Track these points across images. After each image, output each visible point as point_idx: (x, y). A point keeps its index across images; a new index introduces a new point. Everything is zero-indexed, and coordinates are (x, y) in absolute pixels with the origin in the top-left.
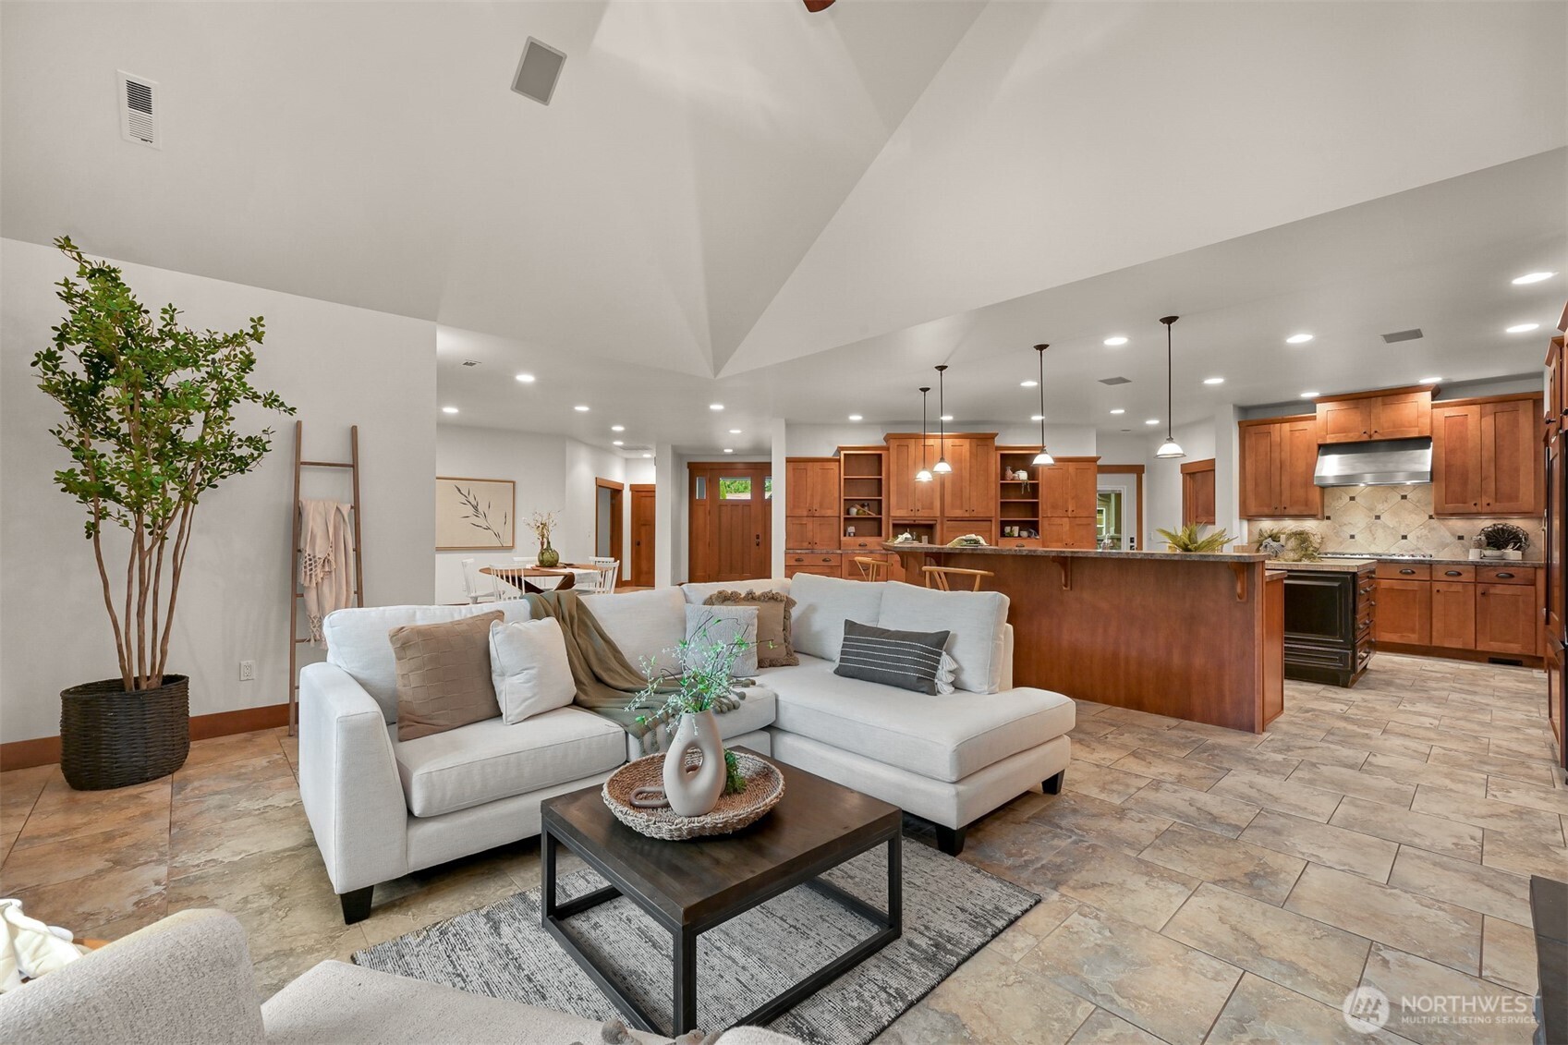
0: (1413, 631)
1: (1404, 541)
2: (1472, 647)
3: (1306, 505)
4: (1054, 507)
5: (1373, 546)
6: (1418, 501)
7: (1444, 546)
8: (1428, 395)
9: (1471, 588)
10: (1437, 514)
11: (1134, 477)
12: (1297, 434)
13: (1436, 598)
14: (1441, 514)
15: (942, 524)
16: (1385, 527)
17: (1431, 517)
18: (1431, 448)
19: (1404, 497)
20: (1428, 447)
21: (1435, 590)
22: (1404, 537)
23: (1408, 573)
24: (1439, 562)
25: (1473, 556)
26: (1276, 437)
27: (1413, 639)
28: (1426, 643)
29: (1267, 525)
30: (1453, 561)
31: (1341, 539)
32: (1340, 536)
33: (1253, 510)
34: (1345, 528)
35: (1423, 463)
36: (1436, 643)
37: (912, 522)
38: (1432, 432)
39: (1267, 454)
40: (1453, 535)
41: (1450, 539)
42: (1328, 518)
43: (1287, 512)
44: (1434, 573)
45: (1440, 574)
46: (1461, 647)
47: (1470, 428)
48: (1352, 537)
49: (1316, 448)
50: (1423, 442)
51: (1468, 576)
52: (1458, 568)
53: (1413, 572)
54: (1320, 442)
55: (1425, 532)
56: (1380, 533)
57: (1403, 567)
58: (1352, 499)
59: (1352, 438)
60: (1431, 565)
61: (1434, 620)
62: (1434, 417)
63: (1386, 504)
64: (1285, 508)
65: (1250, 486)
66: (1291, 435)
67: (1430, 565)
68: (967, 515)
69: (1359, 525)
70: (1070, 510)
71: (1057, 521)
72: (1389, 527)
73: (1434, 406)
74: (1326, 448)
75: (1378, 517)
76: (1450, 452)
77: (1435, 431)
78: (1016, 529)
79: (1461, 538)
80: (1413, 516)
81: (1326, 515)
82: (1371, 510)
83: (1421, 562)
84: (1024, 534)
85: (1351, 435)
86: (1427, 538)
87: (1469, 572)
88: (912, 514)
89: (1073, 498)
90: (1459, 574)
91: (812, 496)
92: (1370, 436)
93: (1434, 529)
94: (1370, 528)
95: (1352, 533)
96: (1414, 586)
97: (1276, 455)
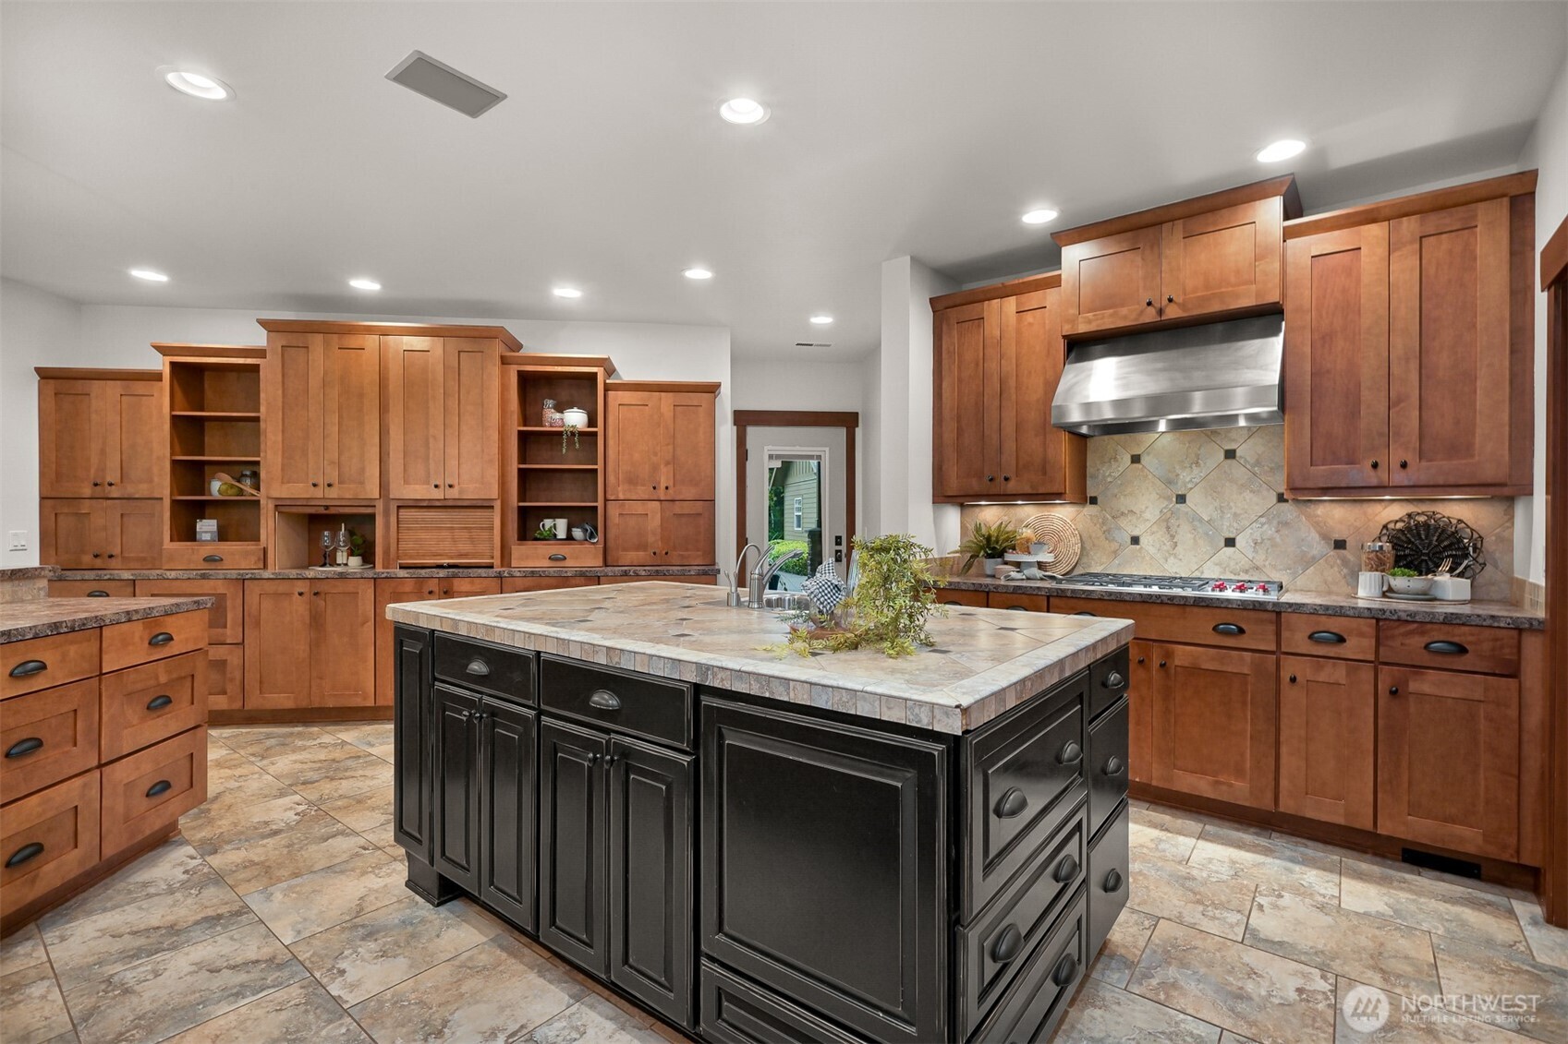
0: (1239, 772)
1: (1230, 550)
2: (1369, 826)
3: (1045, 473)
4: (632, 481)
5: (1171, 560)
6: (1258, 463)
7: (1307, 562)
8: (1275, 205)
9: (1366, 674)
10: (1293, 489)
11: (841, 433)
12: (1029, 317)
13: (1289, 693)
14: (1299, 491)
15: (386, 513)
16: (1195, 519)
17: (1281, 498)
18: (1282, 335)
19: (1230, 454)
20: (1275, 333)
21: (1285, 676)
22: (1230, 542)
23: (1227, 633)
24: (1296, 608)
25: (1367, 590)
26: (992, 327)
27: (1239, 791)
28: (1266, 803)
29: (991, 516)
30: (1327, 608)
31: (1114, 546)
32: (1114, 540)
33: (953, 485)
34: (1123, 522)
35: (1264, 367)
36: (1287, 805)
37: (322, 511)
38: (1283, 295)
39: (977, 365)
40: (1324, 537)
41: (1318, 547)
42: (1094, 501)
43: (1012, 487)
44: (1285, 634)
45: (1297, 639)
46: (1341, 821)
47: (1365, 279)
48: (1135, 540)
49: (1061, 346)
50: (1265, 317)
51: (1360, 646)
52: (1336, 625)
53: (1241, 631)
54: (1068, 330)
55: (1269, 531)
56: (1185, 534)
57: (1220, 616)
58: (1136, 459)
59: (1125, 317)
60: (1279, 614)
61: (1284, 750)
62: (1290, 259)
63: (1196, 470)
64: (1006, 479)
65: (950, 436)
66: (1019, 321)
67: (1277, 614)
68: (438, 494)
69: (1147, 515)
70: (663, 486)
71: (638, 508)
72: (1201, 520)
73: (1288, 234)
74: (1081, 347)
75: (1181, 499)
76: (1324, 339)
77: (1290, 292)
78: (561, 525)
79: (1340, 545)
80: (1248, 495)
81: (1090, 493)
82: (1169, 482)
83: (1257, 607)
84: (577, 533)
85: (1124, 311)
86: (1274, 545)
87: (1361, 634)
88: (318, 493)
89: (667, 463)
90: (1341, 640)
91: (103, 452)
92: (1161, 312)
93: (1286, 524)
94: (1167, 524)
95: (1136, 533)
96: (1241, 664)
97: (992, 366)
